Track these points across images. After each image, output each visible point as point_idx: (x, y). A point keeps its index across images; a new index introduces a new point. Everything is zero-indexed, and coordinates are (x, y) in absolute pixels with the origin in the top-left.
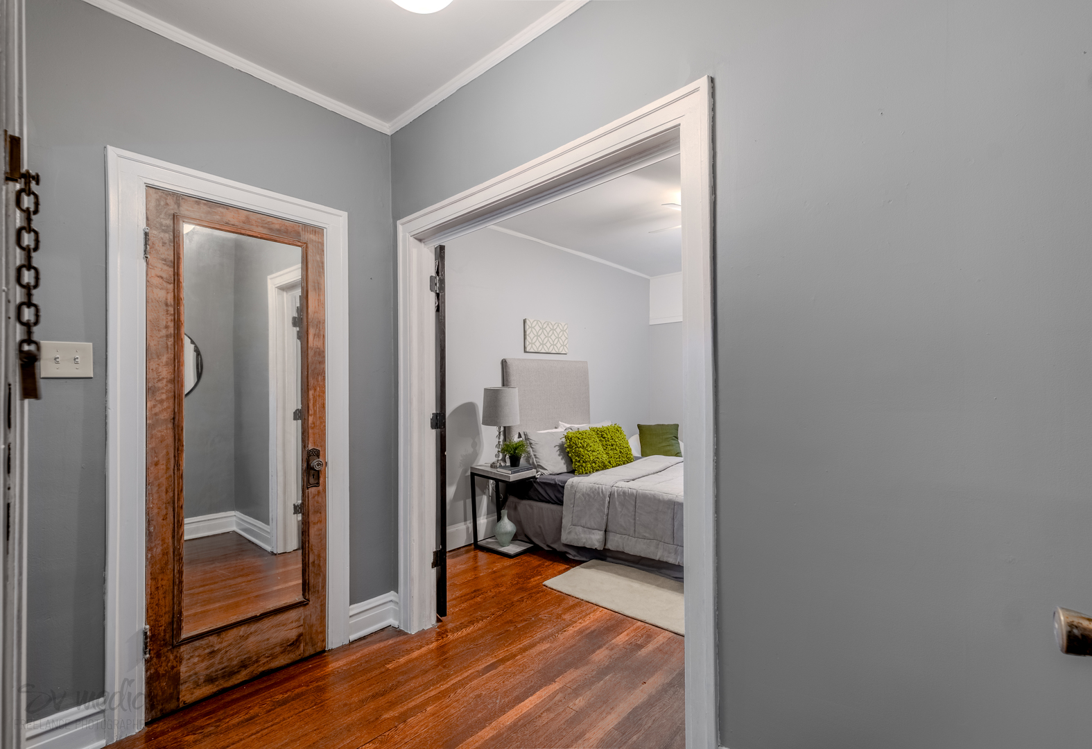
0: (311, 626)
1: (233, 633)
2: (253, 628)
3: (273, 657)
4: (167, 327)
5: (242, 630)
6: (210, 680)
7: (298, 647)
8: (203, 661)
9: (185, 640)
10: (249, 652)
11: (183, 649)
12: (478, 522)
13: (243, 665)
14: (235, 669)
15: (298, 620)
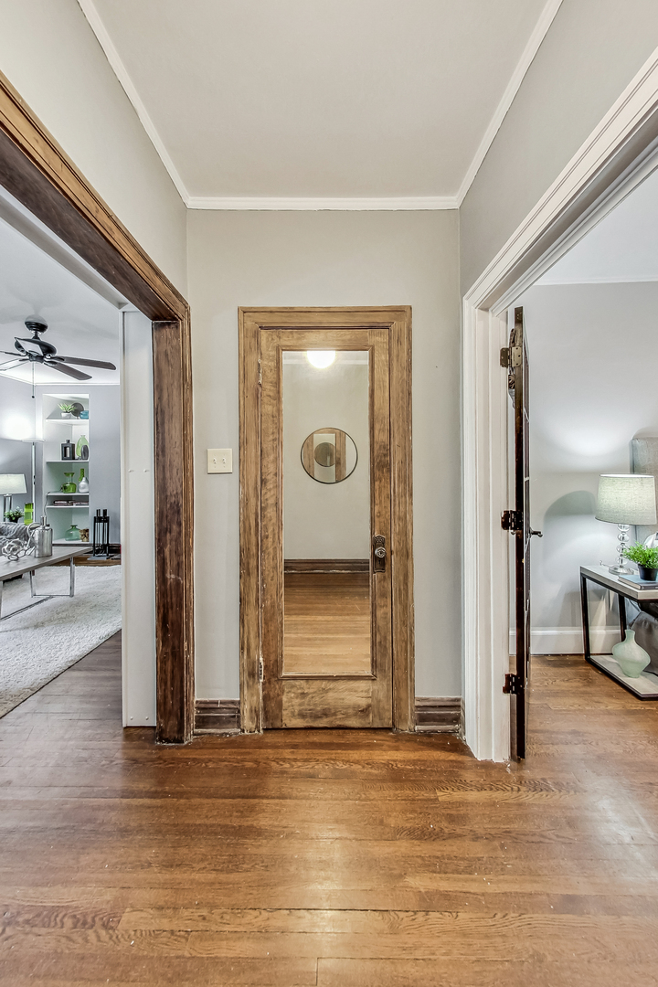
0: (379, 701)
1: (316, 684)
2: (332, 685)
3: (347, 716)
4: (273, 433)
5: (324, 684)
6: (302, 715)
7: (368, 715)
8: (297, 698)
9: (284, 677)
10: (329, 704)
11: (284, 683)
12: (590, 631)
13: (325, 713)
14: (319, 714)
15: (367, 691)
